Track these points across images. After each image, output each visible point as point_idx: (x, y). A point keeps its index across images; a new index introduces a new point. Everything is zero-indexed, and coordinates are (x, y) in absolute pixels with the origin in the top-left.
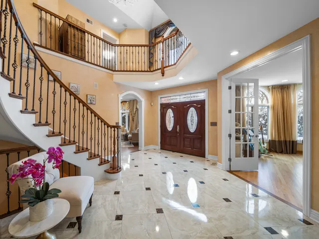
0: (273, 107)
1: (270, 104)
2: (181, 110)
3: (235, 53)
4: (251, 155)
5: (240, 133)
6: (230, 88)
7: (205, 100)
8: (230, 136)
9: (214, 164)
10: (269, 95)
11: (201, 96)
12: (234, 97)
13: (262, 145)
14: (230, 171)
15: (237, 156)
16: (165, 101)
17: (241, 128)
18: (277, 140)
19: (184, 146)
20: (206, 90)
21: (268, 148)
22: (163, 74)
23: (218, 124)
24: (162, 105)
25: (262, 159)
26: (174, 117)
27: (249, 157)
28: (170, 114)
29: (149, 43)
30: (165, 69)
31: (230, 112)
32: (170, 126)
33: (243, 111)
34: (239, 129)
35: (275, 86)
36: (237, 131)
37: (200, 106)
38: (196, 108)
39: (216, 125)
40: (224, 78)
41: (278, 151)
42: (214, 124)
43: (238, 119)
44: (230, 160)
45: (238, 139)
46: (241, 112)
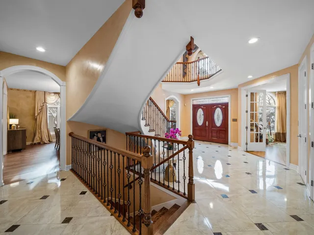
0: (279, 108)
1: (277, 105)
2: (209, 110)
3: (250, 77)
4: (261, 141)
5: (254, 127)
6: (247, 96)
7: (228, 103)
8: (247, 128)
9: (235, 148)
10: (276, 98)
11: (225, 99)
12: (249, 102)
13: (270, 136)
14: (247, 151)
15: (252, 141)
16: (196, 103)
17: (254, 123)
18: (281, 132)
19: (212, 137)
20: (229, 96)
21: (275, 138)
22: (199, 85)
23: (238, 120)
24: (194, 106)
25: (270, 146)
26: (204, 115)
27: (260, 142)
28: (200, 112)
29: (184, 61)
30: (200, 81)
31: (247, 112)
32: (200, 122)
33: (256, 111)
34: (253, 124)
35: (280, 92)
36: (252, 125)
37: (225, 107)
38: (221, 108)
39: (236, 121)
40: (243, 89)
41: (282, 141)
42: (235, 120)
43: (252, 116)
44: (247, 144)
45: (252, 130)
46: (254, 112)
